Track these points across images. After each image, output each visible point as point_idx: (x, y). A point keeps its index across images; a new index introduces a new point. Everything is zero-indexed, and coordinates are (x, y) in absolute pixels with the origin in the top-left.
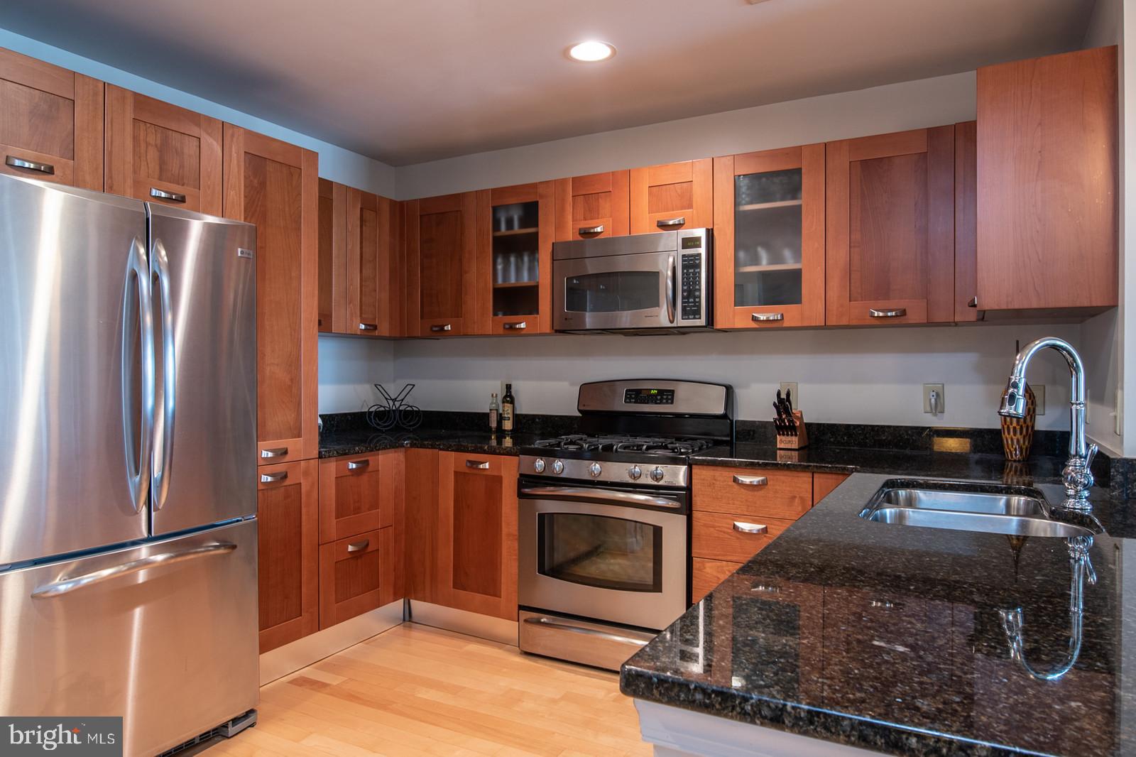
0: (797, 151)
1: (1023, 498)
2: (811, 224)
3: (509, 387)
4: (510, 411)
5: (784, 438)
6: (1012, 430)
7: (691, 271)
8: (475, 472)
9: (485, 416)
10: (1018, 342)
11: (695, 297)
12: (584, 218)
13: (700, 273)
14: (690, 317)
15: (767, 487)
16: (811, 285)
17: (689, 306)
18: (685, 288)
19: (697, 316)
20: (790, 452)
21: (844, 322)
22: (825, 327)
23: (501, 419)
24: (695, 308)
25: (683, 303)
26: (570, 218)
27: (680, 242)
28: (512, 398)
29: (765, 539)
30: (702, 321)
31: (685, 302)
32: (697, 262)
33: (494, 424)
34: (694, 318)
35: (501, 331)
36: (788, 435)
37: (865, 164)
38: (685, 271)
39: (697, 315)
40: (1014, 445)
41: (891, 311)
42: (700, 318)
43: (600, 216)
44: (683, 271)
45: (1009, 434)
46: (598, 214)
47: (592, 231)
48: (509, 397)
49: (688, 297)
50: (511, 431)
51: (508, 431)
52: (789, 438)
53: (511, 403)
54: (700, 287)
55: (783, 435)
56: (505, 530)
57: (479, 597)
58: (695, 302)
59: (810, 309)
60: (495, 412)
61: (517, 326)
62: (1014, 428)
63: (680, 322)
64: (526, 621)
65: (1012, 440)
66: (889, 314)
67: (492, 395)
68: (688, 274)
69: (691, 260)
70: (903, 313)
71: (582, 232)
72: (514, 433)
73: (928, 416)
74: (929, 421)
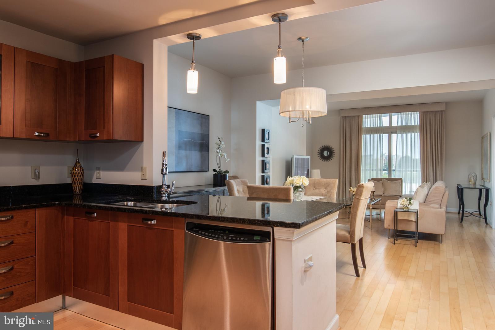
1: (133, 202)
2: (7, 85)
10: (77, 150)
15: (13, 219)
16: (6, 116)
21: (23, 136)
22: (13, 138)
29: (12, 247)
37: (33, 64)
40: (77, 188)
41: (42, 133)
59: (6, 128)
62: (80, 182)
66: (41, 135)
70: (48, 135)
73: (34, 180)
74: (34, 182)
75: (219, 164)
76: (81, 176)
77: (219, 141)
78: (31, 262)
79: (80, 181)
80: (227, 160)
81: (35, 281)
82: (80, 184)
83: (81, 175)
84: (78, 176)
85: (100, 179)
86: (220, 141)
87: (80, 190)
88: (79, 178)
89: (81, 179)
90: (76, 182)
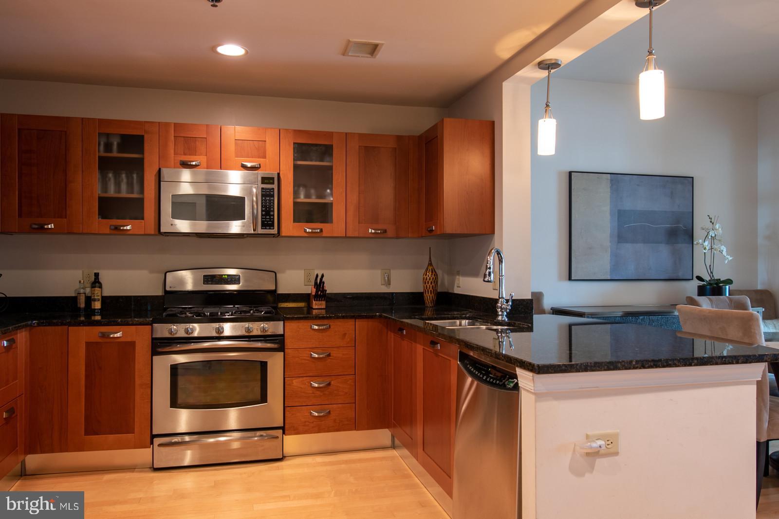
0: (330, 135)
2: (338, 177)
3: (97, 275)
4: (99, 294)
5: (317, 302)
6: (430, 292)
7: (268, 198)
8: (108, 340)
9: (74, 300)
10: (430, 248)
11: (270, 215)
12: (184, 153)
13: (274, 200)
14: (267, 228)
15: (330, 329)
16: (338, 212)
17: (266, 221)
18: (264, 209)
19: (272, 228)
20: (321, 310)
21: (356, 234)
22: (346, 237)
23: (89, 300)
24: (270, 222)
25: (262, 218)
26: (172, 151)
27: (260, 179)
28: (100, 283)
29: (329, 360)
30: (275, 231)
31: (264, 218)
32: (272, 193)
33: (82, 305)
34: (270, 229)
35: (108, 231)
36: (319, 300)
37: (367, 149)
38: (264, 198)
39: (272, 226)
40: (429, 297)
41: (379, 230)
42: (274, 229)
43: (197, 154)
44: (262, 198)
45: (428, 293)
46: (196, 153)
47: (189, 163)
48: (96, 282)
49: (266, 215)
50: (100, 309)
51: (97, 309)
52: (320, 302)
53: (99, 288)
54: (274, 209)
55: (317, 300)
56: (138, 381)
57: (111, 437)
58: (270, 218)
59: (337, 225)
60: (84, 295)
61: (122, 228)
62: (431, 291)
63: (260, 231)
64: (160, 445)
65: (430, 296)
66: (377, 232)
67: (80, 282)
68: (266, 200)
69: (268, 192)
70: (385, 231)
71: (182, 163)
72: (102, 311)
73: (383, 287)
74: (384, 289)
75: (710, 266)
76: (433, 283)
77: (711, 223)
78: (350, 381)
79: (431, 289)
80: (728, 258)
81: (354, 404)
82: (431, 293)
83: (433, 281)
84: (428, 283)
85: (460, 287)
86: (713, 224)
87: (432, 301)
88: (430, 286)
89: (433, 286)
90: (427, 290)
